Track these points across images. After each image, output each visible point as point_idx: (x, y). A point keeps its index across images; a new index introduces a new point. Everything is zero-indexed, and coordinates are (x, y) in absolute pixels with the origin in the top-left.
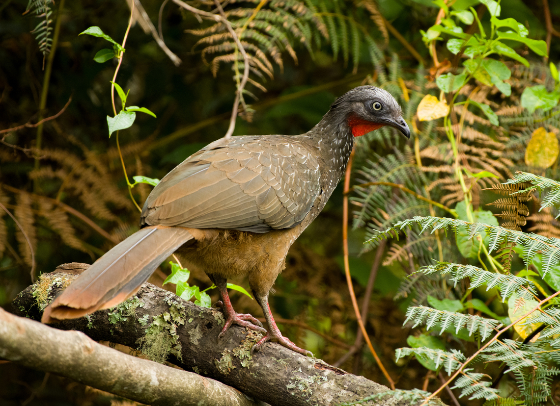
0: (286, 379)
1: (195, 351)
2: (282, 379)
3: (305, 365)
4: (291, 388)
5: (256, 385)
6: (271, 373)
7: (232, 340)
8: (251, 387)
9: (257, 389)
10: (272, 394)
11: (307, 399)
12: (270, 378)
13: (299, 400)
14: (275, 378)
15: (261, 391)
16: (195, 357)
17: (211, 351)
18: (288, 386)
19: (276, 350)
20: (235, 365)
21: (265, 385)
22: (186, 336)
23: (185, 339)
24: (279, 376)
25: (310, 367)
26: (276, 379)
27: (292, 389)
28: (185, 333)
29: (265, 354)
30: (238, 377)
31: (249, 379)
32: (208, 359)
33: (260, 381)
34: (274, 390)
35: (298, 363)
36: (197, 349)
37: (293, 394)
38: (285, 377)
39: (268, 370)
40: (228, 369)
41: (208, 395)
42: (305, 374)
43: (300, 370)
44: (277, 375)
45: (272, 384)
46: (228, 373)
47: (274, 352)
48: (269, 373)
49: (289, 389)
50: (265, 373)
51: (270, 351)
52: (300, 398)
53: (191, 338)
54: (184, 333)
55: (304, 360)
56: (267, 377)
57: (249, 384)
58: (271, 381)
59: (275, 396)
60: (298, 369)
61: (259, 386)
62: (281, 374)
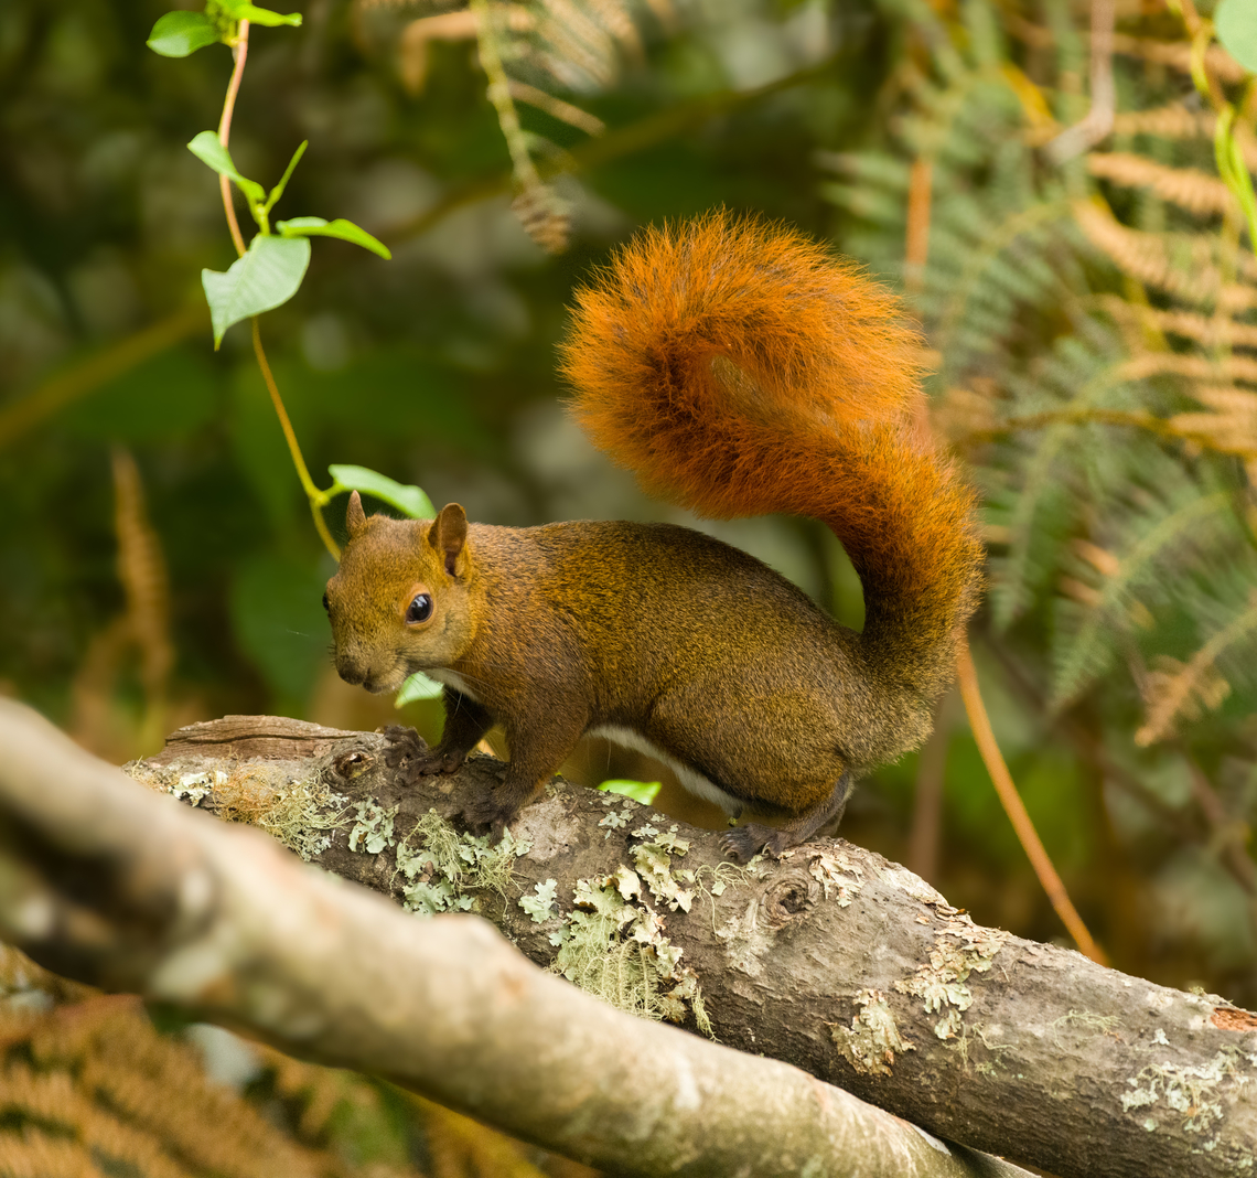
0: (1114, 1074)
1: (751, 997)
2: (1099, 1076)
3: (1177, 1019)
4: (1138, 1103)
5: (1002, 1102)
6: (1053, 1057)
7: (884, 948)
8: (979, 1113)
9: (1006, 1119)
10: (1065, 1134)
11: (1206, 1139)
12: (1054, 1075)
13: (1176, 1145)
14: (1071, 1075)
15: (1019, 1125)
16: (754, 1021)
17: (812, 994)
18: (1129, 1100)
19: (1057, 972)
20: (910, 1037)
21: (1037, 1101)
22: (710, 947)
23: (709, 961)
24: (1086, 1064)
25: (1196, 1024)
26: (1078, 1078)
27: (1144, 1109)
28: (704, 937)
29: (1016, 989)
30: (925, 1081)
31: (974, 1084)
32: (804, 1026)
33: (1013, 1091)
34: (1074, 1118)
35: (1151, 1014)
36: (757, 990)
37: (1149, 1125)
38: (1110, 1065)
39: (1041, 1046)
40: (884, 1054)
41: (832, 1138)
42: (1181, 1050)
43: (1161, 1037)
44: (1078, 1061)
45: (1065, 1095)
46: (885, 1069)
47: (1049, 980)
48: (1045, 1057)
49: (1130, 1108)
50: (1030, 1057)
51: (1037, 978)
52: (1179, 1140)
53: (733, 953)
54: (699, 937)
55: (1169, 1001)
56: (1043, 1071)
57: (972, 1104)
58: (1057, 1086)
59: (1078, 1140)
60: (1153, 1036)
61: (1011, 1107)
62: (1092, 1058)
